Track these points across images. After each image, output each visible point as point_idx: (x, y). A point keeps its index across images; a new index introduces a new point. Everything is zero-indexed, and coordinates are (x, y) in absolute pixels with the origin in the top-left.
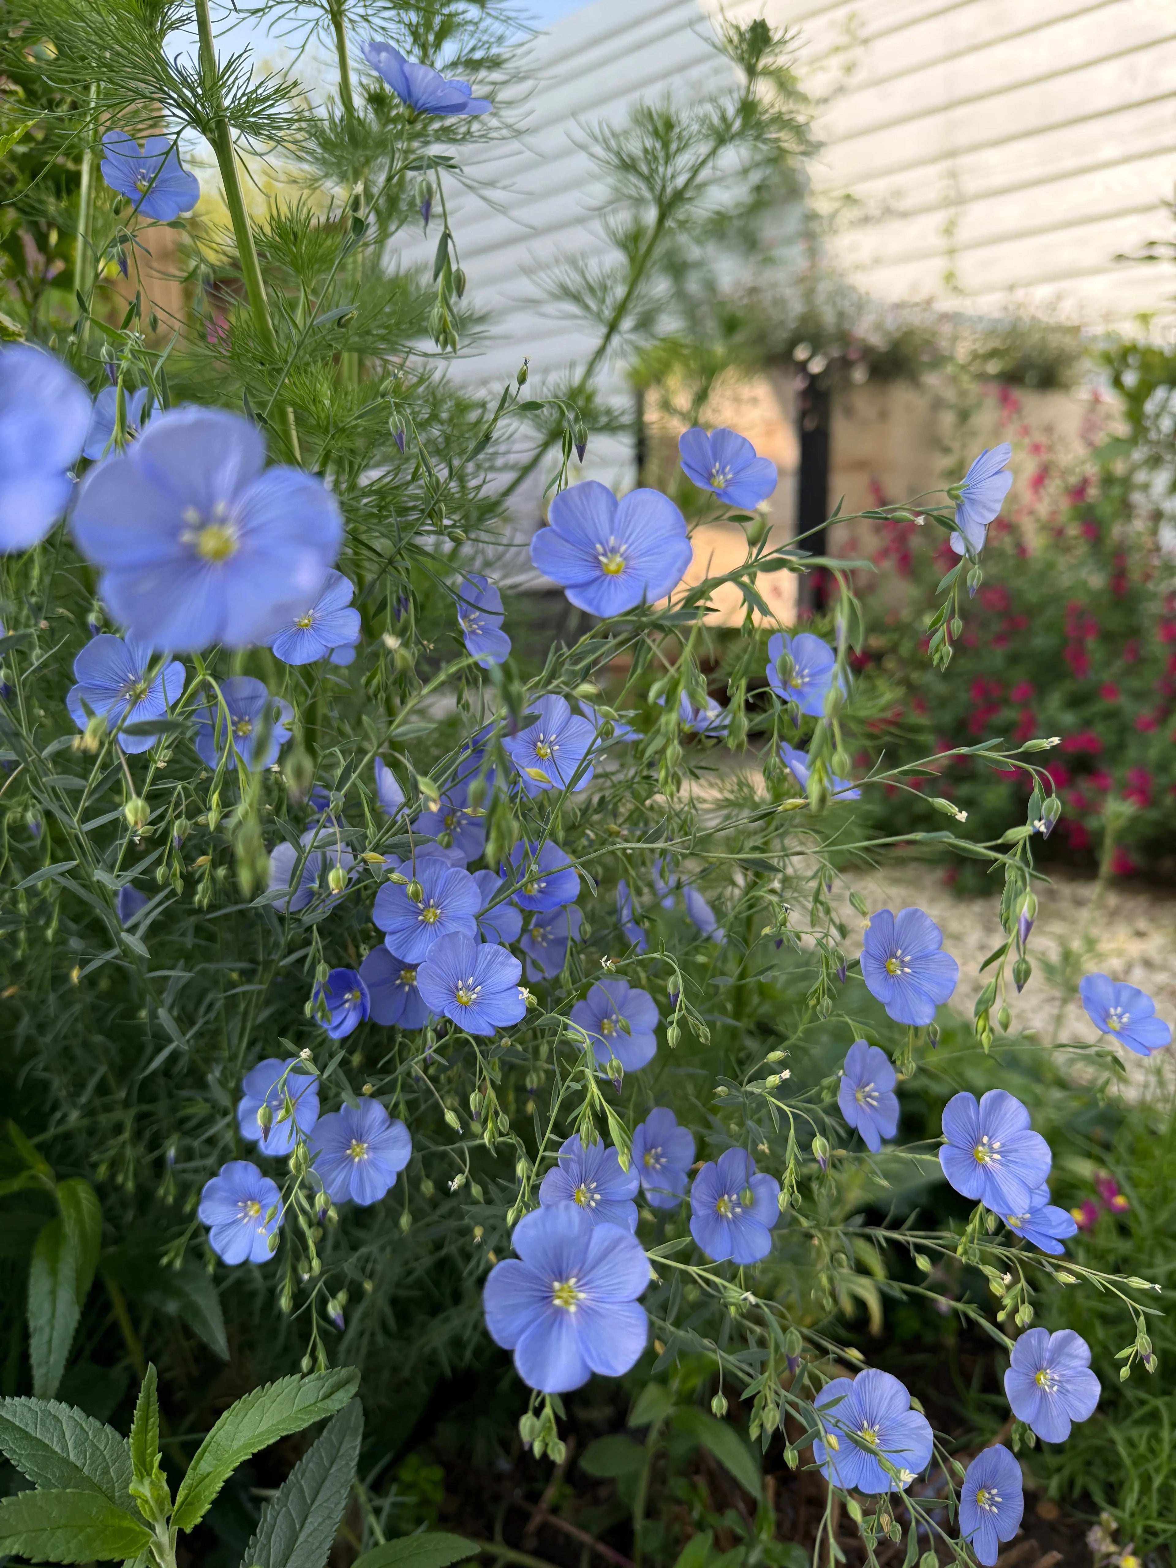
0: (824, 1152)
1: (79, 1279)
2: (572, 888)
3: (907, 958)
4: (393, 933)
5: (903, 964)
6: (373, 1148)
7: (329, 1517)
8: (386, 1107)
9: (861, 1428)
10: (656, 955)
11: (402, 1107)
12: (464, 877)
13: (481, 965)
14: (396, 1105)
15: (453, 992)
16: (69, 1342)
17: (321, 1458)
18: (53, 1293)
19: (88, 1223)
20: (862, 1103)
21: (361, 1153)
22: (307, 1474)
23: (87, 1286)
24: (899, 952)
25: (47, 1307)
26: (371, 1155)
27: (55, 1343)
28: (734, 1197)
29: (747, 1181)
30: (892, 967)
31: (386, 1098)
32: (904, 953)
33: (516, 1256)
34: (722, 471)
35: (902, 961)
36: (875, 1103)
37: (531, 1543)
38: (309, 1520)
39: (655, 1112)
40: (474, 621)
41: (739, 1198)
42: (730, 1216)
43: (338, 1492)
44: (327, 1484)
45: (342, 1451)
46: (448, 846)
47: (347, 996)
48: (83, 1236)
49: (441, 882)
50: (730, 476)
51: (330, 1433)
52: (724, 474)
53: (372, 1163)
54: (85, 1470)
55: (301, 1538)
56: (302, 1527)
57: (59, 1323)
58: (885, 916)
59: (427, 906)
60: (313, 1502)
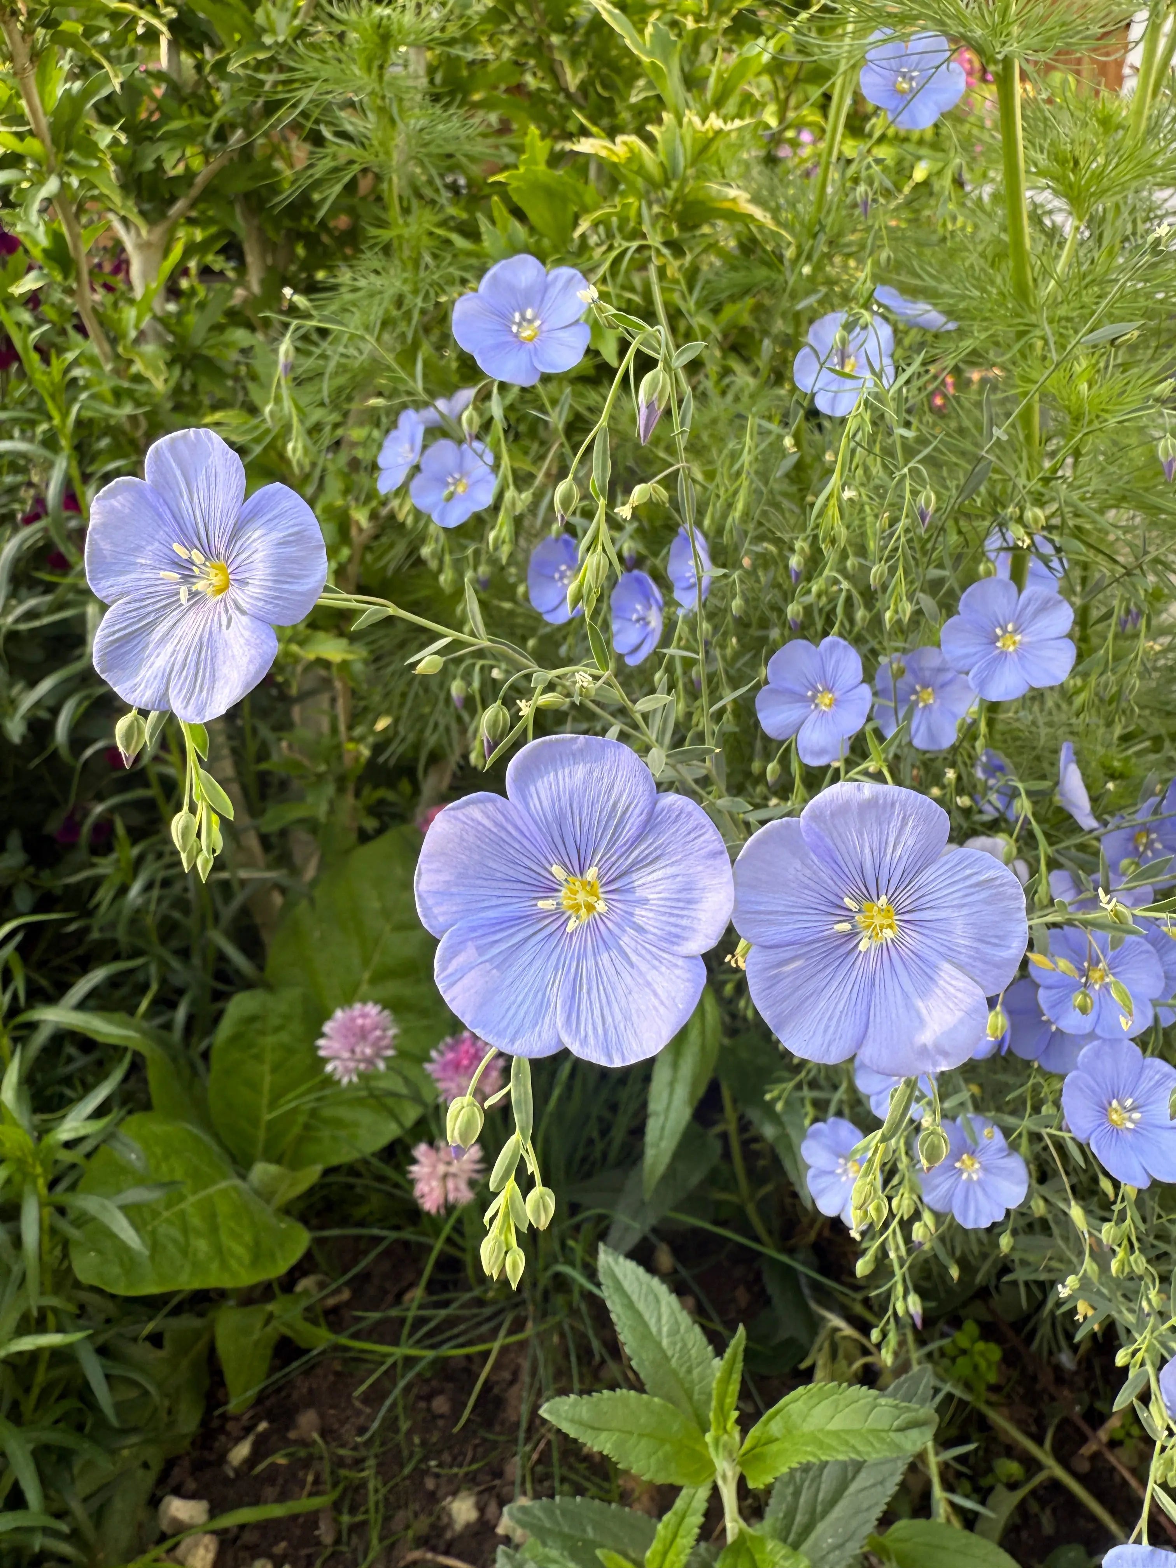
1: (694, 1085)
13: (1145, 1085)
16: (677, 1137)
18: (672, 1084)
19: (709, 1034)
23: (701, 1092)
25: (665, 1095)
27: (667, 1132)
48: (703, 1047)
54: (674, 1362)
55: (853, 1488)
56: (854, 1478)
57: (673, 1115)
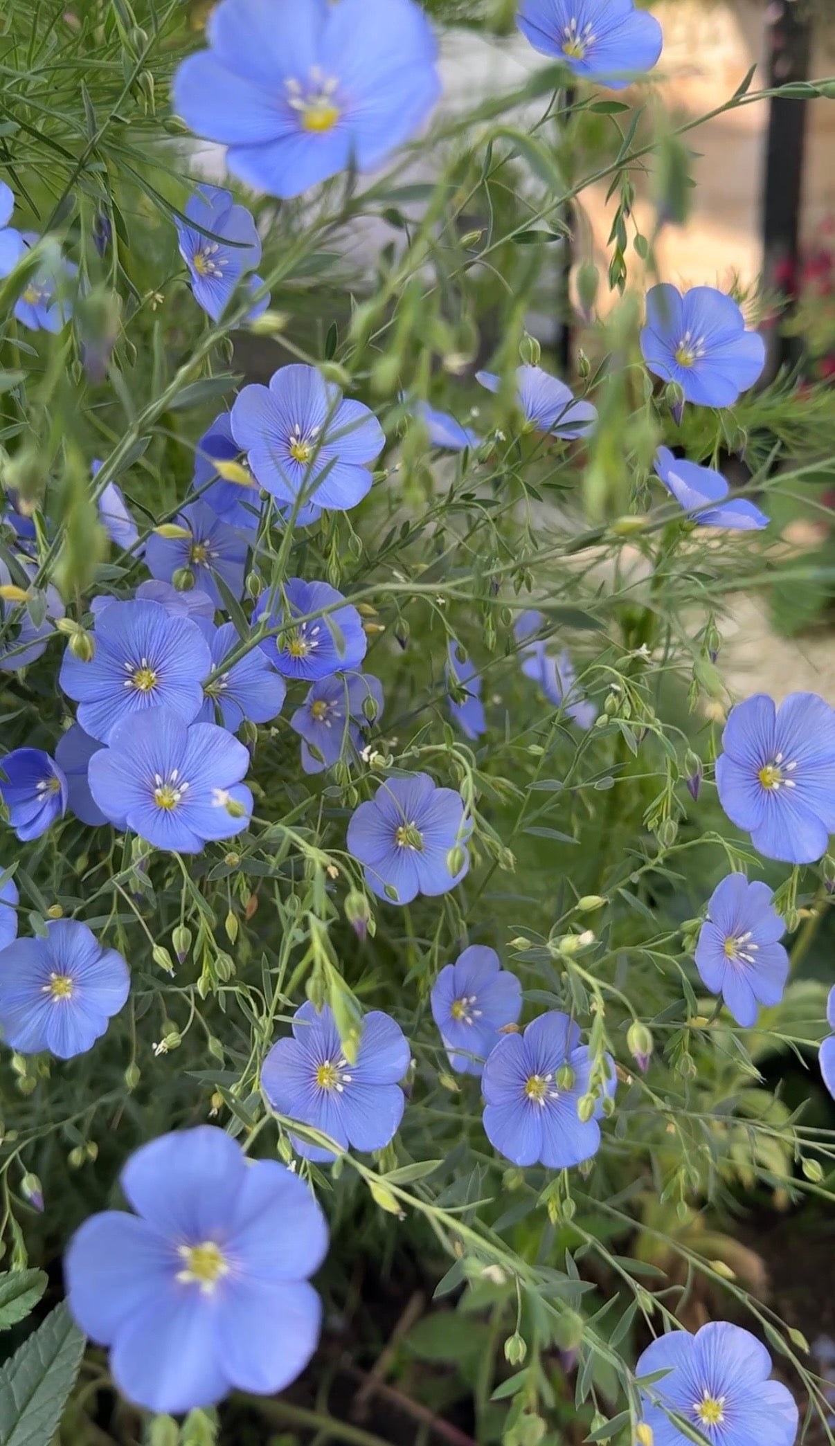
0: (644, 1046)
2: (357, 649)
3: (792, 766)
4: (88, 703)
5: (786, 774)
6: (80, 983)
7: (41, 1429)
8: (96, 932)
9: (700, 1399)
10: (443, 747)
11: (120, 933)
12: (189, 629)
13: (194, 754)
14: (112, 929)
15: (148, 792)
17: (38, 1354)
20: (733, 958)
21: (64, 989)
22: (18, 1375)
24: (779, 758)
26: (78, 993)
28: (549, 1077)
29: (568, 1057)
30: (768, 778)
31: (95, 921)
32: (787, 758)
33: (130, 1210)
34: (580, 32)
35: (784, 770)
36: (751, 960)
37: (362, 1414)
38: (17, 1431)
39: (469, 952)
40: (211, 256)
41: (554, 1080)
42: (542, 1103)
43: (54, 1398)
44: (41, 1388)
45: (65, 1346)
46: (188, 587)
47: (41, 785)
49: (157, 636)
50: (591, 39)
51: (51, 1324)
52: (584, 37)
53: (80, 1003)
58: (762, 704)
59: (138, 668)
60: (23, 1409)
